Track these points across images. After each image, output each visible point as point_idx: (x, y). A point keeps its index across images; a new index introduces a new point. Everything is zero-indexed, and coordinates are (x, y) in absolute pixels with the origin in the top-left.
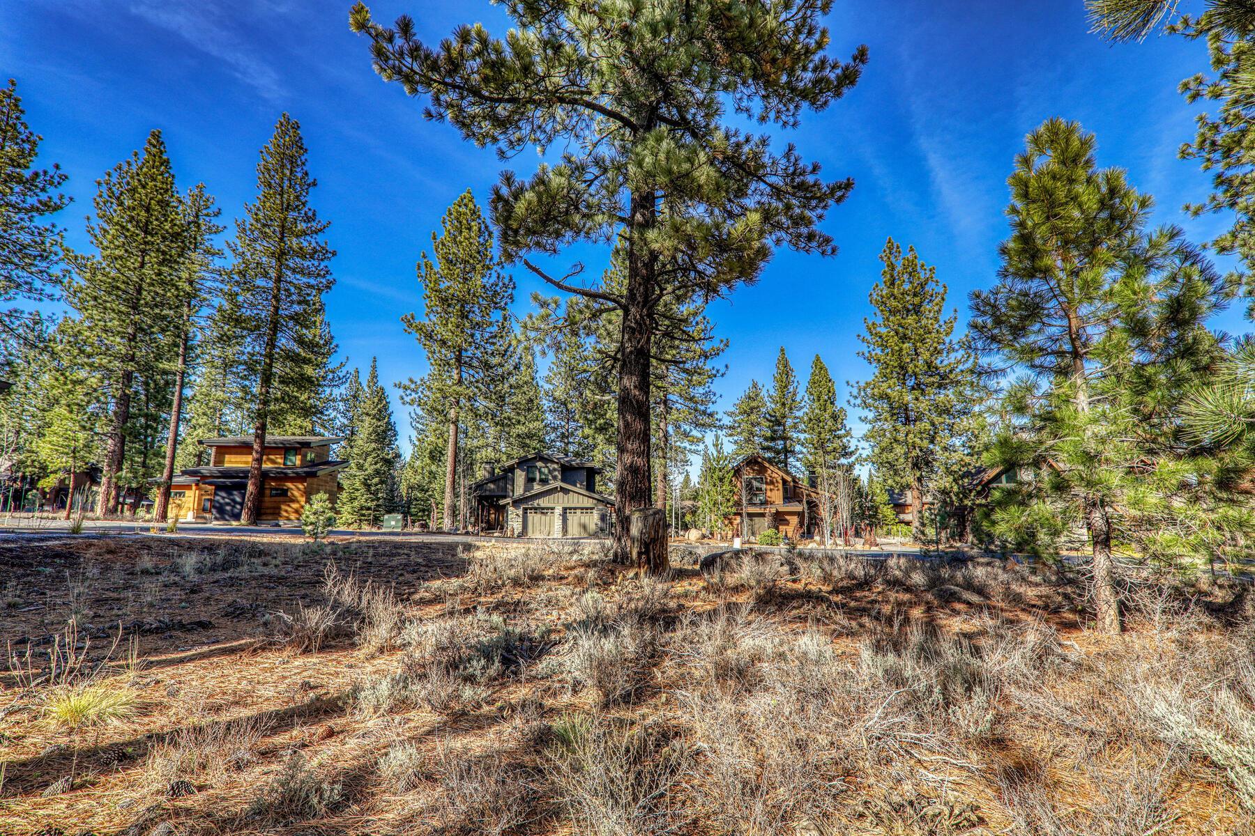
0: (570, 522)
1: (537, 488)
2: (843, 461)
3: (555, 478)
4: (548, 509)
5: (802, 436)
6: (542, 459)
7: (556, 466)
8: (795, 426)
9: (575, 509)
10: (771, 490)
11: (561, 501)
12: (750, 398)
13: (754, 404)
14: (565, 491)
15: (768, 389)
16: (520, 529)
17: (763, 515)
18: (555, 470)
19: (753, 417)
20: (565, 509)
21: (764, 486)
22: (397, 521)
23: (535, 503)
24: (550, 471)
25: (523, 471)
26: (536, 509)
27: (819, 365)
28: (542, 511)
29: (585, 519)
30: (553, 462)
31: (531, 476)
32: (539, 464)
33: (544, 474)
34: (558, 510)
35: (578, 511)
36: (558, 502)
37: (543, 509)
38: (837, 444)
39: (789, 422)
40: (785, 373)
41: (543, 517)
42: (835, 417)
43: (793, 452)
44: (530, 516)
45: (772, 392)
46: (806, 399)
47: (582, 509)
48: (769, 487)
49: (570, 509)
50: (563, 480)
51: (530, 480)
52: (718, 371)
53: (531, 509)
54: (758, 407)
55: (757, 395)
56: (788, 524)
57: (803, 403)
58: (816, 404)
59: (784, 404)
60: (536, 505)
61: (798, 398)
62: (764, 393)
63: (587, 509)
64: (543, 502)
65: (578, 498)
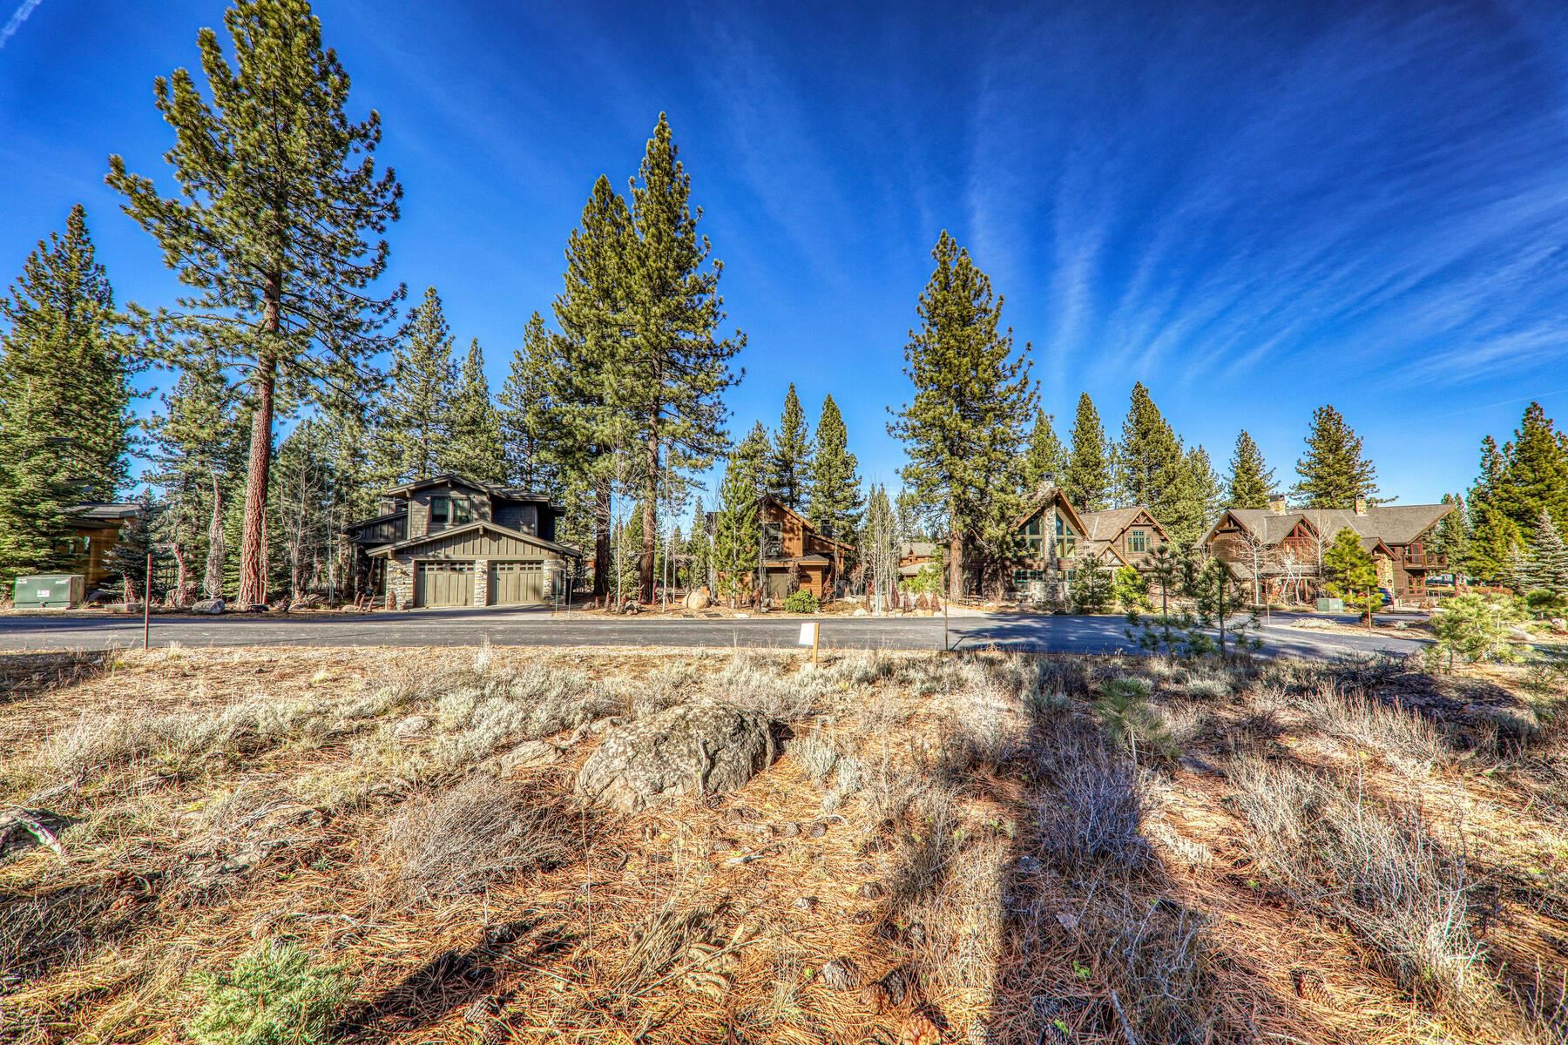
0: (501, 585)
1: (450, 529)
2: (852, 512)
3: (483, 516)
4: (462, 563)
5: (811, 484)
6: (457, 486)
7: (485, 498)
8: (804, 472)
9: (511, 562)
10: (790, 539)
11: (485, 550)
12: (753, 440)
13: (758, 447)
14: (495, 536)
15: (775, 431)
16: (410, 596)
17: (784, 570)
18: (483, 504)
19: (756, 461)
20: (492, 565)
21: (780, 535)
22: (57, 589)
23: (442, 554)
24: (472, 504)
25: (424, 503)
26: (440, 563)
27: (831, 408)
28: (454, 566)
29: (529, 577)
30: (480, 492)
31: (438, 512)
32: (454, 494)
33: (462, 509)
34: (481, 565)
35: (517, 567)
36: (481, 553)
37: (454, 563)
38: (848, 492)
39: (797, 468)
40: (795, 411)
41: (454, 575)
42: (846, 464)
43: (797, 501)
44: (430, 574)
45: (779, 433)
46: (816, 443)
47: (523, 562)
48: (786, 536)
49: (503, 563)
50: (495, 520)
51: (437, 519)
52: (731, 377)
53: (431, 563)
54: (762, 451)
55: (761, 438)
56: (810, 582)
57: (812, 448)
58: (827, 449)
59: (792, 447)
60: (442, 557)
61: (807, 443)
62: (770, 436)
63: (531, 562)
64: (455, 552)
65: (518, 544)
